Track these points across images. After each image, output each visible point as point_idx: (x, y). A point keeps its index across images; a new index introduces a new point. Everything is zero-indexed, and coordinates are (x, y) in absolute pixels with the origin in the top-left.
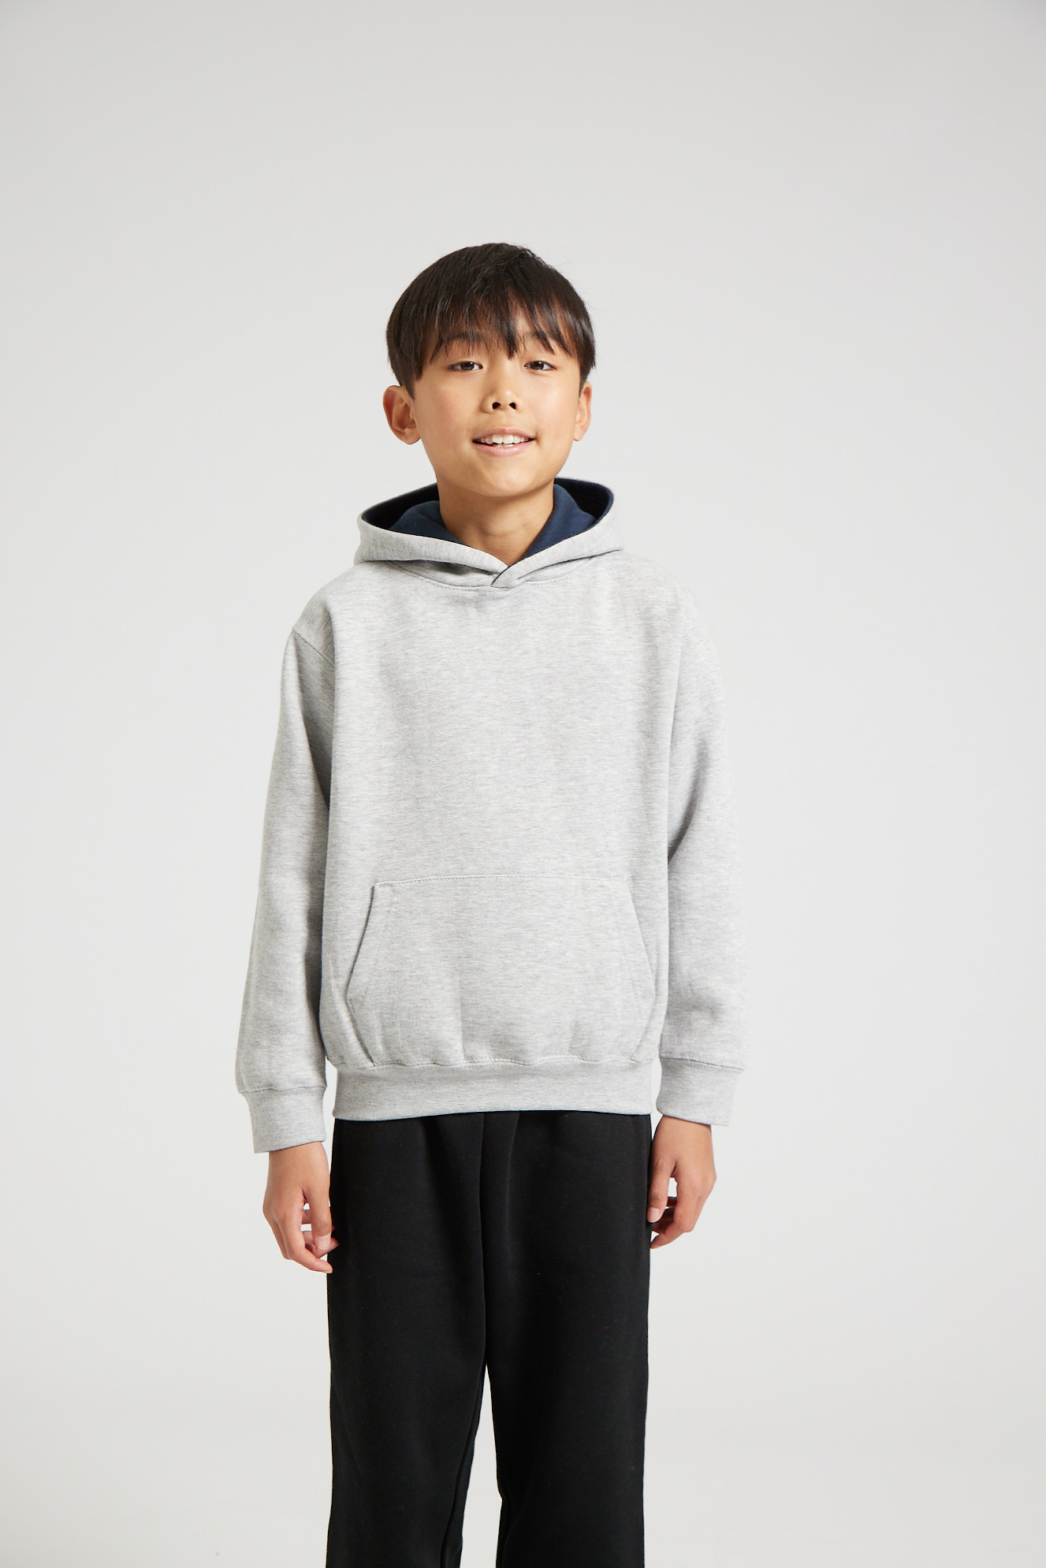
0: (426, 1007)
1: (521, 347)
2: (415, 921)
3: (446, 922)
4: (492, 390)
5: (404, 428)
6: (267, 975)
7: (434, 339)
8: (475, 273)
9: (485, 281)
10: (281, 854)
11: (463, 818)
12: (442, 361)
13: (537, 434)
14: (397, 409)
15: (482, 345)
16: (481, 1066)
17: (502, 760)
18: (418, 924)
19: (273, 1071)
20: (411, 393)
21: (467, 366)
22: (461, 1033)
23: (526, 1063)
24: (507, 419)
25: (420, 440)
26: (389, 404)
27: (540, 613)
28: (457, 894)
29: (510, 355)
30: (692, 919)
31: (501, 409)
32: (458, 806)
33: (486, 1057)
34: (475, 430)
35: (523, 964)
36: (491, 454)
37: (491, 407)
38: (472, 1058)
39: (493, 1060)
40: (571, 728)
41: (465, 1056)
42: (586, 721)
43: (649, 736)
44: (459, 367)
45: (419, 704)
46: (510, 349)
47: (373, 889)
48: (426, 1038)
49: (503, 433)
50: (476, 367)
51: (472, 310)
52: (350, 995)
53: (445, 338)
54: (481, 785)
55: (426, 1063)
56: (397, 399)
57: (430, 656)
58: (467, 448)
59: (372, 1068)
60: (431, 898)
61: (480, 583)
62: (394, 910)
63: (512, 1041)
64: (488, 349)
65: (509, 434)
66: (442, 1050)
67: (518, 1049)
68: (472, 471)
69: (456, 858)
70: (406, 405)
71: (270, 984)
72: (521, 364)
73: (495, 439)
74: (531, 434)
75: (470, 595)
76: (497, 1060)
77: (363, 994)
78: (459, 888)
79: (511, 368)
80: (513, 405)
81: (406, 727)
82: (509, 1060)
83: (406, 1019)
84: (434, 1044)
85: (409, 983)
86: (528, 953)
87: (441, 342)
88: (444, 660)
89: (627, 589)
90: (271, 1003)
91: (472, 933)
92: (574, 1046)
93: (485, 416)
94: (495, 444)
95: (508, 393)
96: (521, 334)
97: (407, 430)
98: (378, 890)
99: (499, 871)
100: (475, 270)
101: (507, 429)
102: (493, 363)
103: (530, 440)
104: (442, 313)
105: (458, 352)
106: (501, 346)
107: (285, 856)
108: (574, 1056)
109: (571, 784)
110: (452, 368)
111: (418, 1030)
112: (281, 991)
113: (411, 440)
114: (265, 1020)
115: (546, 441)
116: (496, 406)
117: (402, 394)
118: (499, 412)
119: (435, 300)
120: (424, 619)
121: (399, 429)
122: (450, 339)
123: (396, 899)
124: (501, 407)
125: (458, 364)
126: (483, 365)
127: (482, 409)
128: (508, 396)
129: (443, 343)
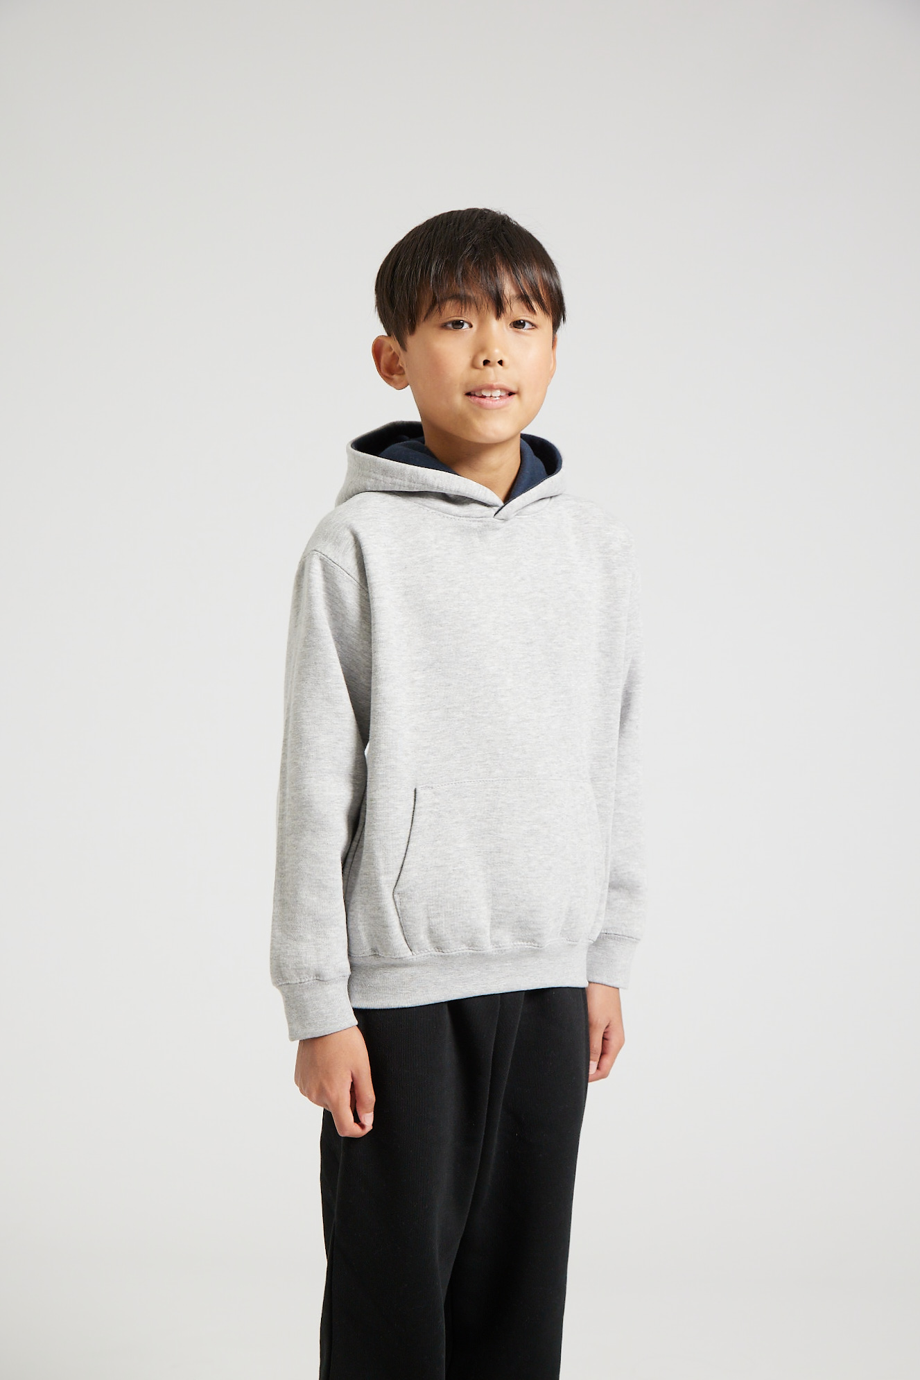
0: (468, 898)
1: (508, 309)
2: (454, 820)
3: (479, 821)
4: (482, 349)
5: (393, 374)
6: (310, 873)
7: (427, 300)
8: (466, 240)
9: (475, 248)
10: (320, 759)
11: (489, 727)
12: (435, 319)
13: (518, 389)
14: (385, 357)
15: (473, 306)
16: (505, 950)
17: (514, 675)
18: (457, 822)
19: (321, 962)
20: (403, 345)
21: (458, 324)
22: (490, 921)
23: (540, 945)
24: (494, 375)
25: (409, 386)
26: (377, 351)
27: (528, 544)
28: (488, 795)
29: (498, 316)
30: (620, 813)
31: (491, 366)
32: (484, 715)
33: (508, 941)
34: (467, 385)
35: (541, 857)
36: (481, 405)
37: (481, 364)
38: (497, 943)
39: (512, 944)
40: (562, 647)
41: (491, 941)
42: (571, 640)
43: (608, 656)
44: (450, 326)
45: (444, 622)
46: (498, 311)
47: (415, 791)
48: (467, 927)
49: (491, 388)
50: (466, 325)
51: (464, 274)
52: (398, 890)
53: (438, 298)
54: (502, 696)
55: (464, 949)
56: (385, 347)
57: (449, 580)
58: (459, 400)
59: (410, 957)
60: (466, 799)
61: (483, 515)
62: (436, 810)
63: (532, 926)
64: (478, 310)
65: (497, 389)
66: (480, 936)
67: (535, 933)
68: (463, 420)
69: (484, 763)
70: (394, 353)
71: (315, 881)
72: (507, 323)
73: (484, 393)
74: (514, 389)
75: (475, 525)
76: (515, 944)
77: (413, 888)
78: (490, 790)
79: (498, 328)
80: (501, 363)
81: (433, 643)
82: (525, 943)
83: (451, 910)
84: (473, 931)
85: (454, 876)
86: (544, 847)
87: (434, 302)
88: (461, 583)
89: (586, 525)
90: (315, 899)
91: (502, 830)
92: (565, 929)
93: (476, 372)
94: (484, 397)
95: (497, 351)
96: (508, 297)
97: (395, 377)
98: (420, 793)
99: (519, 775)
100: (465, 238)
101: (495, 384)
102: (482, 322)
103: (511, 394)
104: (436, 276)
105: (450, 311)
106: (490, 308)
107: (323, 761)
108: (563, 938)
109: (562, 696)
110: (444, 326)
111: (462, 919)
112: (325, 887)
113: (400, 386)
114: (309, 915)
115: (526, 395)
116: (486, 362)
117: (393, 344)
118: (489, 369)
119: (430, 261)
120: (437, 547)
121: (387, 375)
122: (443, 301)
123: (437, 800)
124: (490, 364)
125: (449, 322)
126: (473, 324)
127: (473, 365)
128: (497, 354)
129: (437, 303)
